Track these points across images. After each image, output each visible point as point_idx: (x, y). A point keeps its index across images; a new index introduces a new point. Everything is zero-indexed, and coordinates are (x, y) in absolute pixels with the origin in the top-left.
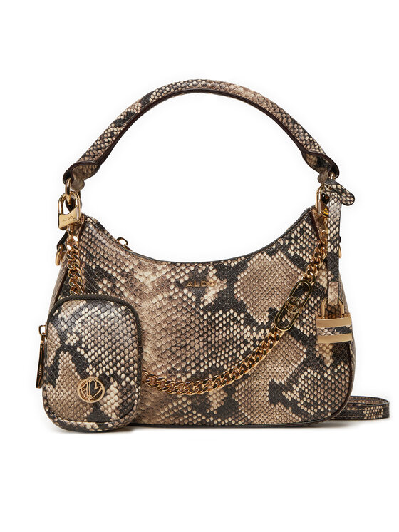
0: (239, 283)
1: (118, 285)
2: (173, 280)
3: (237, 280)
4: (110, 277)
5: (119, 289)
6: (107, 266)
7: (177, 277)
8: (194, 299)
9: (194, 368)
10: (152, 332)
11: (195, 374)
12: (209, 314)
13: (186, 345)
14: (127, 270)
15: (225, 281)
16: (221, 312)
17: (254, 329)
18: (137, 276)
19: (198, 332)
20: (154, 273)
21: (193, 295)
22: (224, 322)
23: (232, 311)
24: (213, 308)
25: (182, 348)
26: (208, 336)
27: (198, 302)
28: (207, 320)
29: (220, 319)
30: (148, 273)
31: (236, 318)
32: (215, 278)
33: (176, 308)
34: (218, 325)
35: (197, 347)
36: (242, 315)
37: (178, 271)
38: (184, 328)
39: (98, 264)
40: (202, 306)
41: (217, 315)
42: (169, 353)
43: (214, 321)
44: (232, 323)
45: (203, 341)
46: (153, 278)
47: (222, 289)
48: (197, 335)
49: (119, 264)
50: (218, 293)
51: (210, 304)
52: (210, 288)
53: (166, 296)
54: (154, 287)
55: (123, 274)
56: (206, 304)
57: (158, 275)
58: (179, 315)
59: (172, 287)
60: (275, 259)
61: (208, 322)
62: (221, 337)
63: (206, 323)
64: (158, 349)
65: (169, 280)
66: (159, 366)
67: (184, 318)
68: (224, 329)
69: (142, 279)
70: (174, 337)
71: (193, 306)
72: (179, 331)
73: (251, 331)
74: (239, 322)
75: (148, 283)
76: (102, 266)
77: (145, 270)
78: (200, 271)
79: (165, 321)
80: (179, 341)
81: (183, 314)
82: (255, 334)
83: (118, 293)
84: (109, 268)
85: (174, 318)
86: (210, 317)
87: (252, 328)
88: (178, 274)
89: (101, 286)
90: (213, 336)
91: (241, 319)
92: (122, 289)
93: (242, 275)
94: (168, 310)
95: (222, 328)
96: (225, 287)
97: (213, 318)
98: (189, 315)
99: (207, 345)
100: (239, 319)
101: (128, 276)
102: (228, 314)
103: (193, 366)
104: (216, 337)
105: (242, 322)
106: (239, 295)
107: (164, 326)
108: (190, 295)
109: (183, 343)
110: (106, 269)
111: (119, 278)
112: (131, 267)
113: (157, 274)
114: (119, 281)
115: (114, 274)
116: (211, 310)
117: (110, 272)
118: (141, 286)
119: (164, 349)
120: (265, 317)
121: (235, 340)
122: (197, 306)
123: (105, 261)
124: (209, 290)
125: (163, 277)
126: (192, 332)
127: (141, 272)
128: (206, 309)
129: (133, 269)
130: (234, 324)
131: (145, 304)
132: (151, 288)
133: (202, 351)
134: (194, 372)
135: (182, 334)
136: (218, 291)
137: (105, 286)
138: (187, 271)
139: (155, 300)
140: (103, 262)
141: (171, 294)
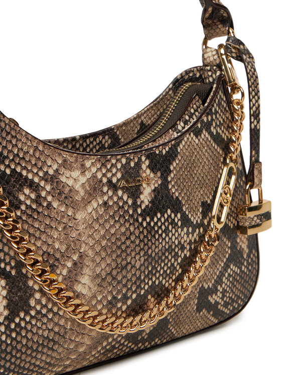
0: (172, 175)
1: (43, 194)
2: (105, 180)
3: (171, 171)
4: (32, 185)
5: (45, 198)
6: (25, 168)
7: (109, 175)
8: (130, 202)
9: (135, 291)
10: (90, 253)
11: (135, 299)
12: (148, 219)
13: (128, 264)
14: (51, 172)
15: (159, 174)
16: (159, 215)
17: (190, 229)
18: (63, 179)
19: (139, 245)
20: (83, 173)
21: (128, 197)
22: (163, 227)
23: (169, 211)
24: (150, 212)
25: (122, 269)
26: (149, 248)
27: (135, 206)
28: (146, 227)
29: (159, 224)
30: (76, 174)
31: (174, 220)
32: (148, 171)
33: (113, 217)
34: (157, 232)
35: (138, 265)
36: (179, 215)
37: (109, 167)
38: (124, 243)
39: (13, 167)
40: (139, 211)
41: (155, 220)
42: (109, 279)
43: (153, 228)
44: (170, 227)
45: (144, 256)
46: (83, 180)
47: (156, 185)
48: (138, 249)
49: (40, 164)
50: (154, 191)
51: (147, 206)
52: (144, 185)
53: (101, 202)
54: (86, 191)
55: (46, 178)
56: (143, 207)
57: (88, 175)
58: (117, 226)
59: (105, 189)
60: (201, 140)
61: (147, 230)
62: (160, 246)
63: (145, 232)
64: (98, 276)
65: (101, 181)
66: (99, 298)
67: (123, 230)
68: (164, 235)
69: (70, 182)
70: (114, 256)
71: (131, 212)
72: (119, 247)
73: (188, 234)
74: (177, 224)
75: (77, 187)
76: (18, 169)
77: (71, 169)
78: (132, 164)
79: (104, 237)
80: (119, 261)
81: (121, 225)
82: (190, 236)
83: (45, 204)
84: (28, 171)
85: (113, 231)
86: (149, 224)
87: (188, 230)
88: (109, 170)
89: (22, 198)
90: (153, 247)
91: (178, 220)
92: (49, 198)
93: (175, 165)
94: (106, 221)
95: (161, 235)
96: (160, 183)
97: (152, 224)
98: (127, 225)
99: (147, 260)
100: (176, 220)
101: (52, 179)
102: (166, 216)
103: (134, 289)
104: (156, 247)
105: (180, 224)
106: (173, 190)
107: (104, 243)
108: (125, 198)
109: (124, 263)
110: (24, 173)
111: (42, 184)
112: (55, 167)
113: (87, 173)
114: (44, 188)
115: (36, 180)
116: (148, 215)
117: (30, 176)
118: (71, 190)
119: (104, 274)
120: (199, 214)
121: (173, 247)
122: (135, 211)
123: (21, 162)
124: (144, 188)
125: (94, 176)
126: (133, 246)
127: (68, 173)
128: (145, 213)
129: (57, 170)
130: (172, 228)
131: (80, 216)
132: (82, 193)
133: (142, 268)
134: (134, 296)
135: (123, 251)
136: (153, 188)
137: (28, 197)
138: (119, 166)
139: (90, 210)
140: (19, 164)
141: (106, 198)
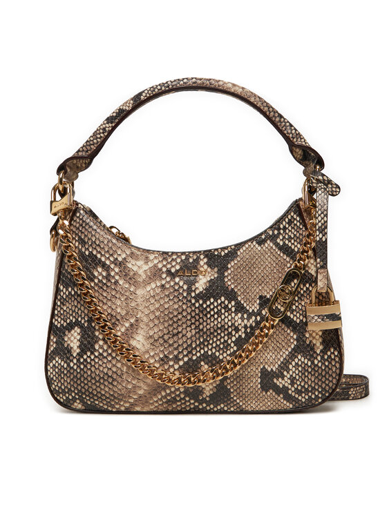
0: (229, 272)
1: (112, 274)
2: (164, 269)
3: (228, 269)
4: (104, 265)
5: (113, 277)
6: (100, 252)
7: (169, 266)
8: (185, 287)
9: (187, 355)
10: (145, 319)
11: (187, 361)
12: (201, 302)
13: (179, 332)
14: (120, 259)
15: (216, 270)
16: (212, 300)
17: (245, 316)
18: (129, 265)
19: (190, 320)
20: (146, 263)
21: (184, 283)
22: (216, 310)
23: (223, 299)
24: (204, 296)
25: (174, 335)
26: (200, 324)
27: (189, 290)
28: (198, 307)
29: (212, 307)
30: (140, 263)
31: (227, 305)
32: (206, 267)
33: (168, 296)
34: (209, 312)
35: (189, 335)
36: (233, 303)
37: (169, 260)
38: (176, 316)
39: (91, 250)
40: (193, 294)
41: (208, 303)
42: (161, 341)
43: (206, 309)
44: (223, 311)
45: (195, 329)
46: (146, 267)
47: (212, 278)
48: (189, 323)
49: (111, 252)
50: (209, 282)
51: (201, 292)
52: (201, 277)
53: (159, 284)
54: (147, 276)
55: (115, 262)
56: (197, 292)
57: (151, 264)
58: (171, 303)
59: (164, 276)
60: (264, 248)
61: (199, 309)
62: (212, 324)
63: (197, 311)
64: (151, 337)
65: (161, 270)
66: (152, 354)
67: (176, 306)
68: (216, 316)
69: (135, 269)
70: (166, 325)
71: (185, 294)
72: (171, 319)
73: (242, 318)
74: (230, 310)
75: (141, 272)
76: (95, 253)
77: (137, 259)
78: (191, 260)
79: (158, 309)
80: (171, 329)
81: (175, 303)
82: (246, 321)
83: (113, 281)
84: (102, 255)
85: (166, 306)
86: (202, 305)
87: (243, 316)
88: (170, 263)
89: (96, 274)
90: (205, 324)
91: (232, 307)
92: (117, 277)
93: (233, 264)
94: (161, 298)
95: (213, 316)
96: (216, 276)
97: (205, 306)
98: (181, 304)
99: (199, 332)
100: (230, 306)
101: (121, 264)
102: (219, 302)
103: (185, 353)
104: (207, 324)
105: (233, 309)
106: (229, 283)
107: (157, 314)
108: (181, 284)
109: (175, 331)
110: (99, 256)
111: (112, 266)
112: (124, 256)
113: (149, 263)
114: (113, 270)
115: (108, 262)
116: (202, 298)
117: (103, 259)
118: (134, 274)
119: (156, 337)
120: (255, 304)
121: (226, 327)
122: (189, 294)
123: (97, 248)
124: (200, 279)
125: (155, 266)
126: (184, 320)
127: (133, 262)
128: (197, 297)
129: (125, 258)
130: (225, 312)
131: (140, 292)
132: (144, 277)
133: (194, 339)
134: (186, 359)
135: (174, 322)
136: (209, 279)
137: (100, 274)
138: (179, 260)
139: (148, 288)
140: (95, 249)
141: (163, 282)
